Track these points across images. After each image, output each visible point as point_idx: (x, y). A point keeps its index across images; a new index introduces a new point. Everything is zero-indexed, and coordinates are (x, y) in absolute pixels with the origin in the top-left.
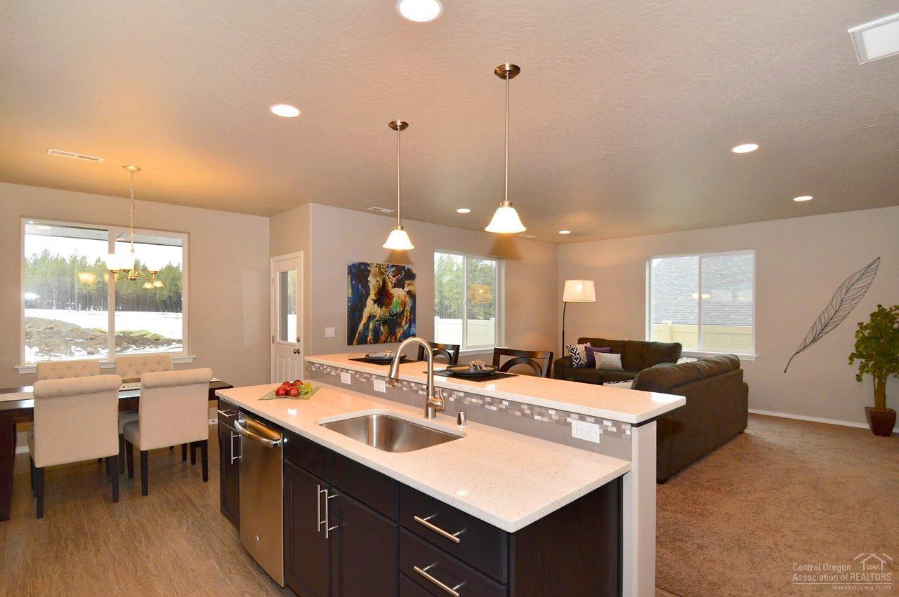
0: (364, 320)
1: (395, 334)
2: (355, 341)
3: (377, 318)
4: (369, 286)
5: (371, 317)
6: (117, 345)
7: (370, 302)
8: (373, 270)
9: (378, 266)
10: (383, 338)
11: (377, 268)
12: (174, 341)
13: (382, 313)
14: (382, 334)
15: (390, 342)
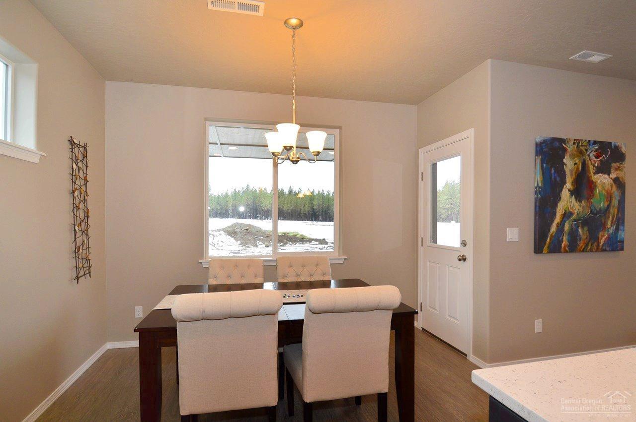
0: (558, 219)
1: (597, 240)
2: (546, 247)
3: (574, 216)
4: (564, 171)
5: (567, 215)
6: (280, 241)
7: (565, 193)
8: (570, 148)
9: (577, 142)
10: (581, 244)
11: (576, 146)
12: (313, 240)
13: (581, 210)
14: (580, 239)
15: (591, 250)
